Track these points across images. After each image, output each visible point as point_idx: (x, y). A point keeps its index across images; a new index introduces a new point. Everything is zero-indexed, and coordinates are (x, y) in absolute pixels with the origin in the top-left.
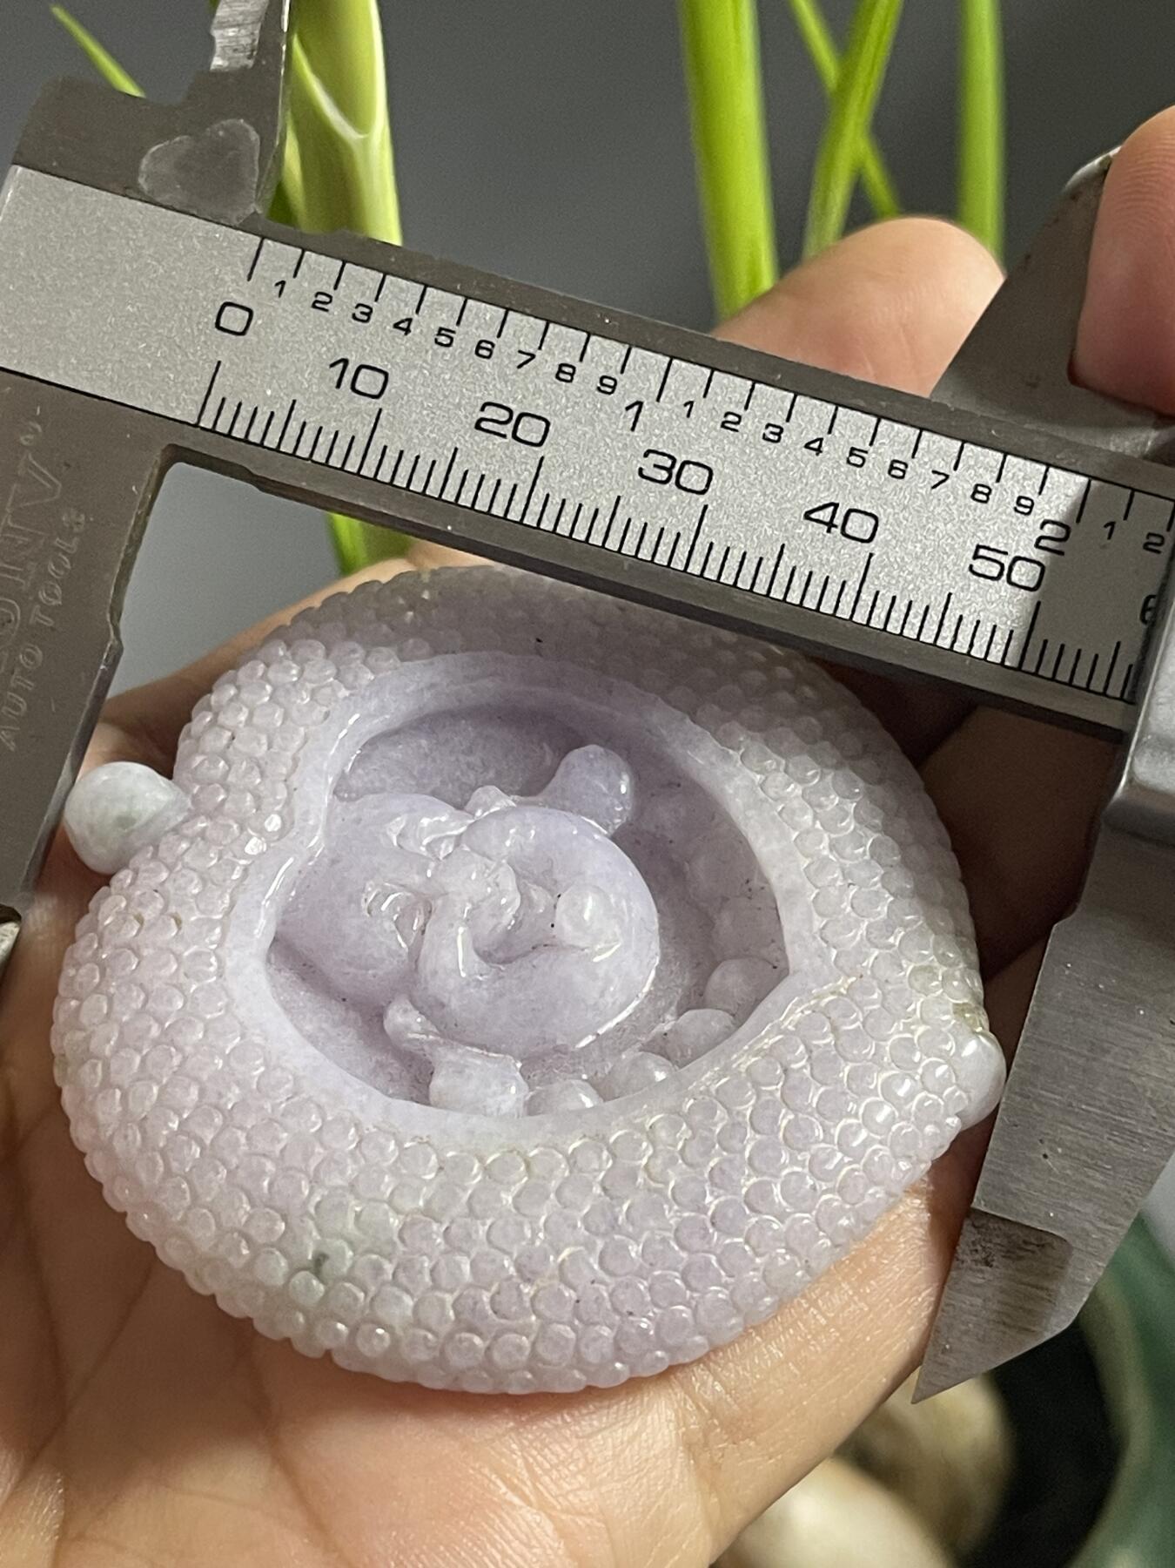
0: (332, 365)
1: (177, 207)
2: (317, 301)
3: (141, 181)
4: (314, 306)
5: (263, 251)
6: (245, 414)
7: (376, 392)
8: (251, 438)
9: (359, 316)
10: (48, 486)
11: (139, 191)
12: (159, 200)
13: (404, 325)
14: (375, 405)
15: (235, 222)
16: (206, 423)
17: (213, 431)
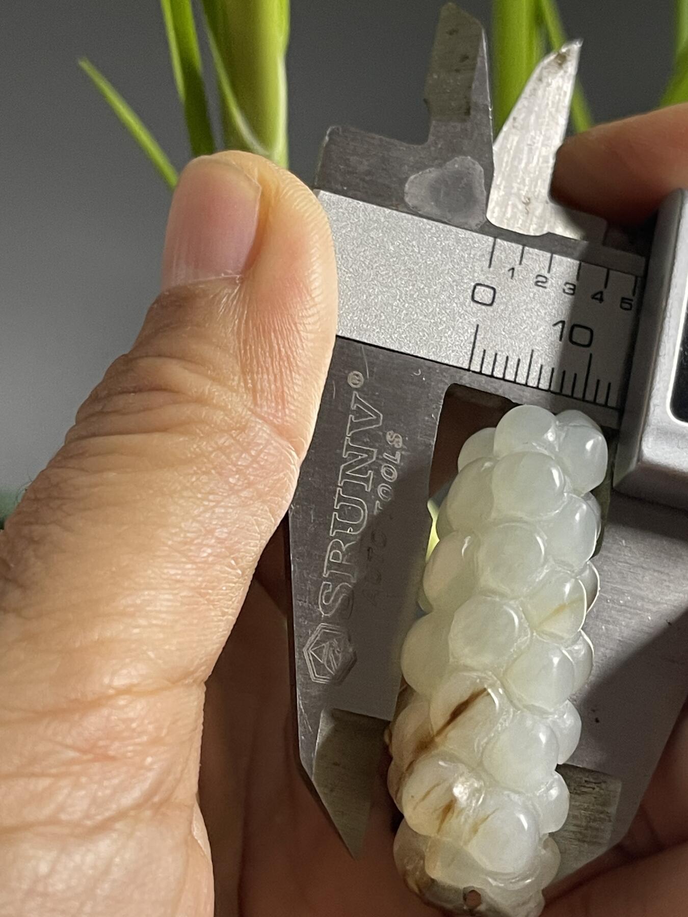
0: (555, 325)
1: (434, 217)
2: (538, 282)
3: (407, 199)
4: (536, 283)
5: (497, 246)
6: (501, 360)
7: (587, 343)
8: (507, 378)
9: (567, 291)
10: (374, 417)
11: (406, 206)
12: (420, 212)
13: (599, 296)
14: (588, 351)
15: (474, 227)
16: (476, 367)
17: (480, 373)
